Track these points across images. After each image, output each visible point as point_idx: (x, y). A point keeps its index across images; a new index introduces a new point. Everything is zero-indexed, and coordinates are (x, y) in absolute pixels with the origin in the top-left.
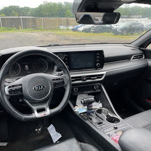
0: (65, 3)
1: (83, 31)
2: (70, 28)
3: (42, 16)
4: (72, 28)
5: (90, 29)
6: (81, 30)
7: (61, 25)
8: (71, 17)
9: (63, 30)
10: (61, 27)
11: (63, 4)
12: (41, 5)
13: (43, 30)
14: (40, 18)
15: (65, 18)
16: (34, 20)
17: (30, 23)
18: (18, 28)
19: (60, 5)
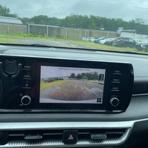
0: (91, 16)
1: (105, 44)
2: (92, 40)
3: (67, 26)
4: (94, 40)
5: (112, 42)
6: (103, 43)
7: (84, 36)
8: (94, 29)
9: (85, 41)
10: (84, 39)
11: (89, 17)
12: (68, 16)
13: (66, 39)
14: (65, 28)
15: (88, 30)
16: (59, 30)
17: (55, 32)
18: (43, 36)
19: (86, 18)
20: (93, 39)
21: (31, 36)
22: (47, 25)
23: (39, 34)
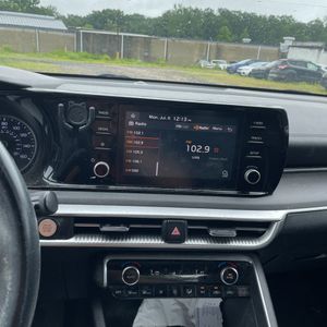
0: (220, 10)
1: (250, 75)
2: (221, 66)
3: (166, 34)
4: (227, 65)
5: (268, 71)
6: (247, 72)
7: (204, 58)
8: (229, 42)
9: (206, 68)
10: (203, 63)
11: (216, 13)
12: (169, 12)
13: (163, 65)
14: (162, 39)
15: (214, 44)
16: (147, 43)
17: (139, 49)
18: (113, 56)
19: (209, 14)
20: (224, 65)
21: (86, 57)
22: (122, 31)
23: (102, 53)
